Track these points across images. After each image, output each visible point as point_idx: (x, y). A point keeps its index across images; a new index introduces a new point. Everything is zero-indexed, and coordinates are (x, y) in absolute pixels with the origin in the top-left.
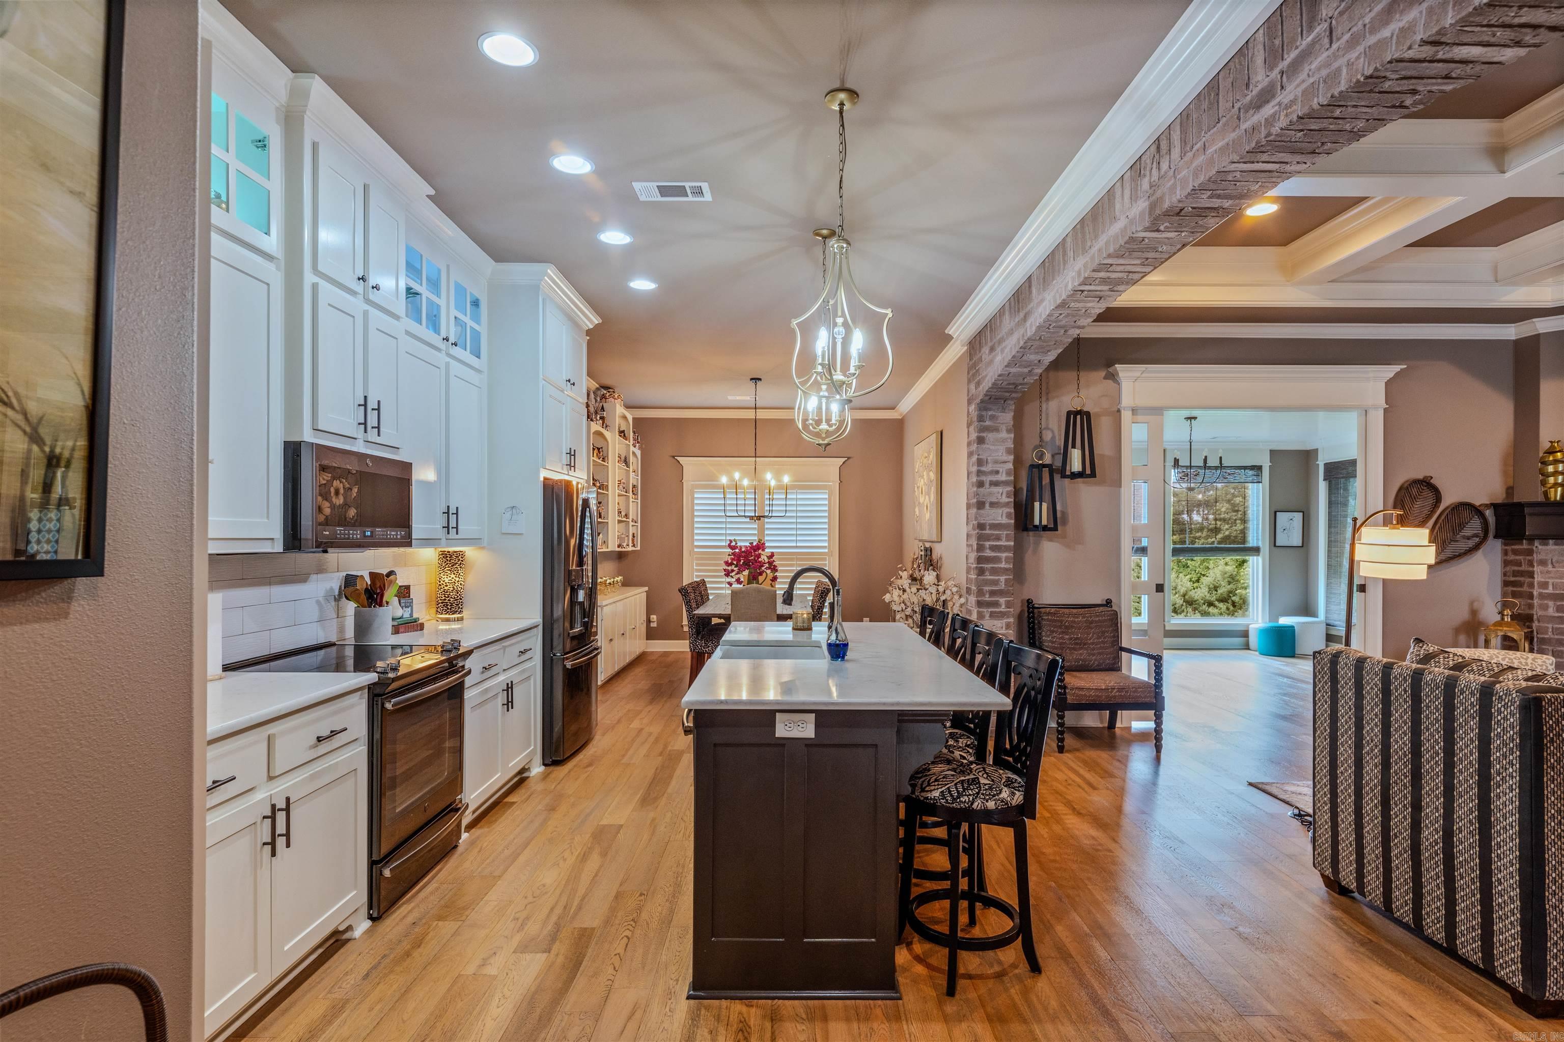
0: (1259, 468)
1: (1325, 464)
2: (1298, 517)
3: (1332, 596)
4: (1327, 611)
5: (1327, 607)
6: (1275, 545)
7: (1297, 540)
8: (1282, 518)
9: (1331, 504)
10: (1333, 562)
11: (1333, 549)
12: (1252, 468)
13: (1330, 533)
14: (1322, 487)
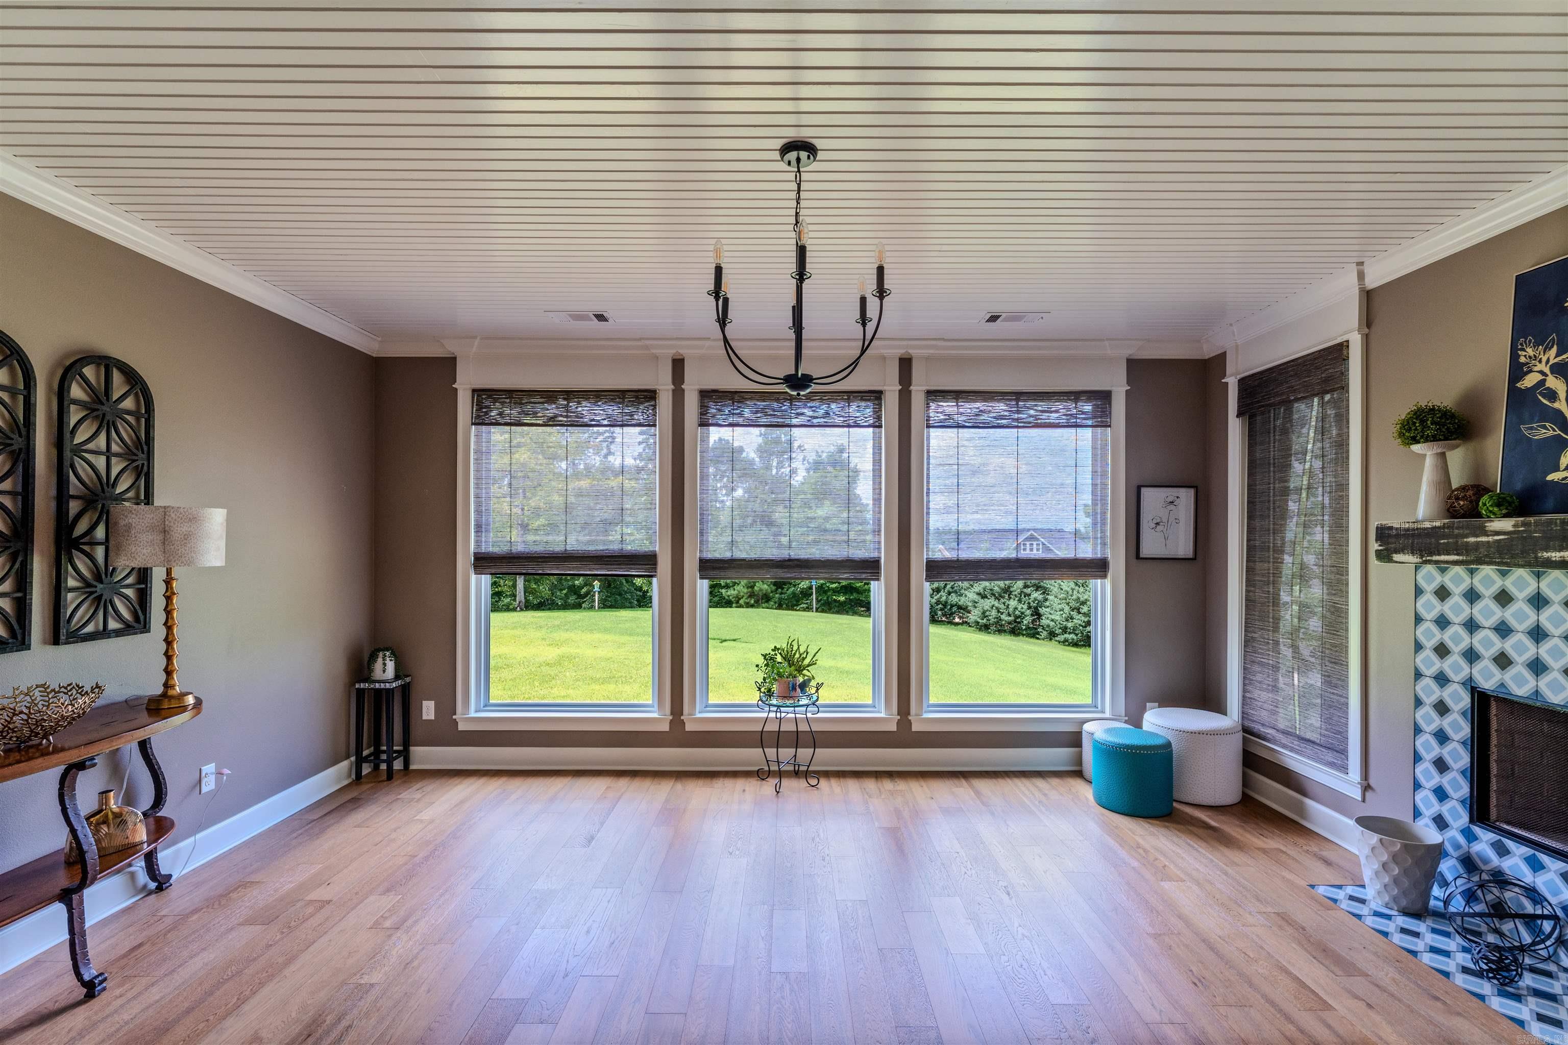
0: (1103, 398)
1: (1242, 381)
2: (1186, 497)
3: (1256, 668)
4: (1246, 701)
5: (1245, 691)
6: (1138, 557)
7: (1183, 546)
8: (1152, 498)
9: (1253, 466)
10: (1259, 594)
11: (1258, 566)
12: (1091, 395)
13: (1251, 530)
14: (1235, 430)
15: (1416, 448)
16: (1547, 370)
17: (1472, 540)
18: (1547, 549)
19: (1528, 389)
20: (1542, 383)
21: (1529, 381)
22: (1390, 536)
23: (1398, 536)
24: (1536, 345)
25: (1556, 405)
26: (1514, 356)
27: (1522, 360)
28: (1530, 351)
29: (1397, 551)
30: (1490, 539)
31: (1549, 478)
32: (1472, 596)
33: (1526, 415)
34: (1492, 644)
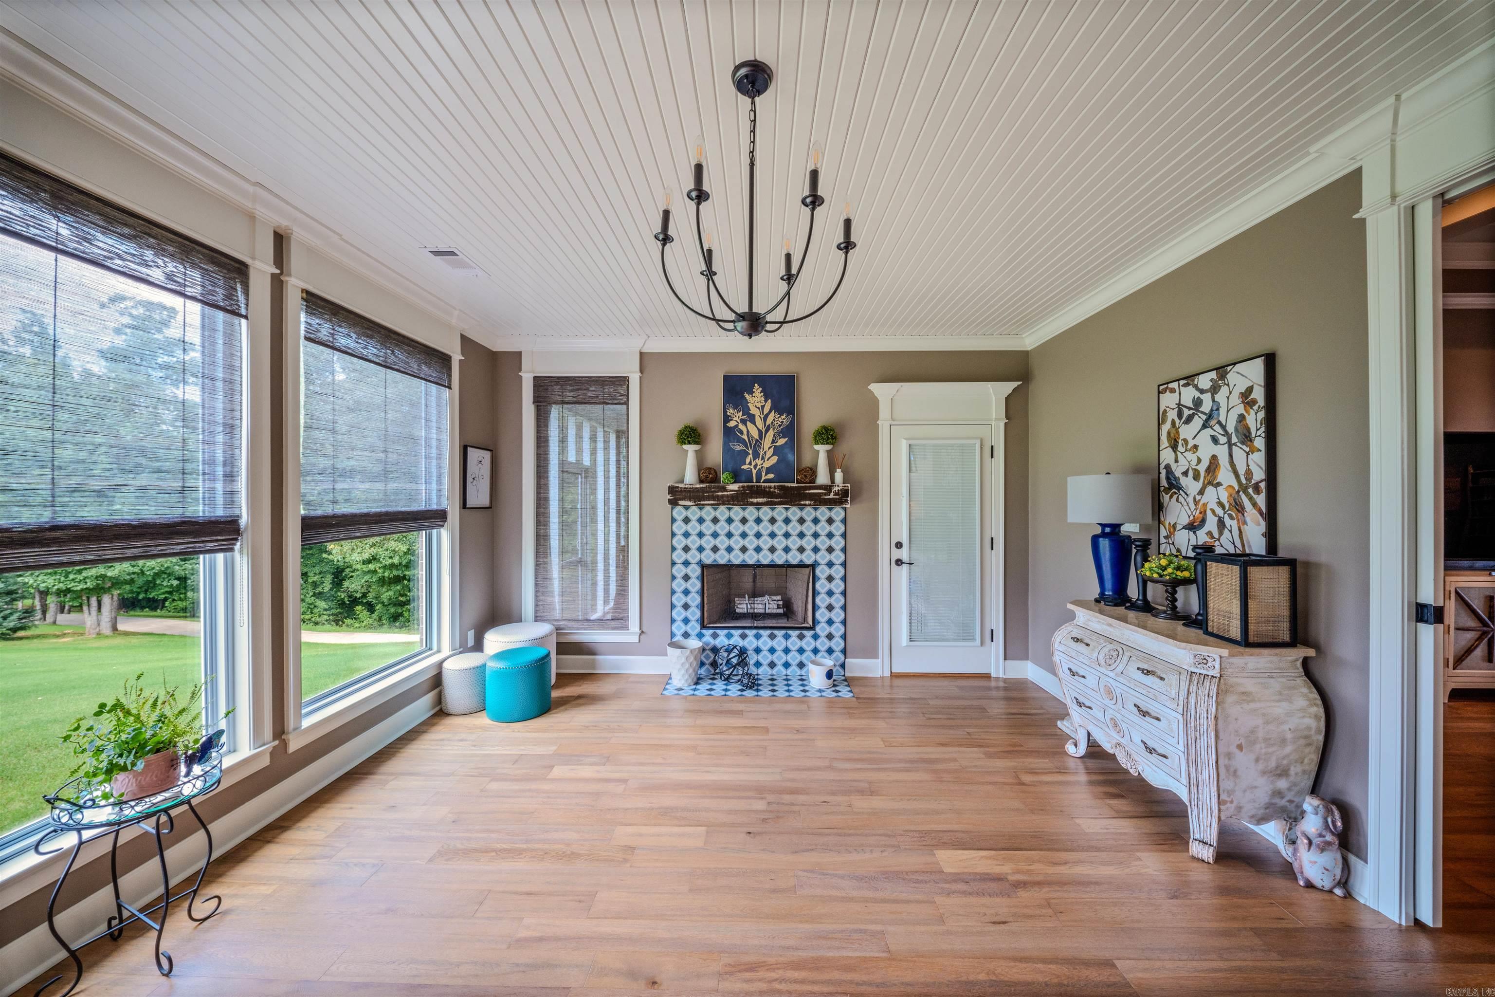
6: (467, 508)
7: (485, 497)
15: (686, 447)
16: (739, 421)
17: (720, 494)
18: (751, 498)
19: (731, 427)
20: (737, 426)
21: (732, 424)
22: (677, 491)
23: (682, 491)
24: (735, 408)
25: (743, 437)
26: (725, 412)
27: (728, 414)
28: (731, 411)
29: (681, 499)
30: (728, 493)
31: (742, 467)
32: (701, 521)
33: (732, 439)
34: (710, 542)
